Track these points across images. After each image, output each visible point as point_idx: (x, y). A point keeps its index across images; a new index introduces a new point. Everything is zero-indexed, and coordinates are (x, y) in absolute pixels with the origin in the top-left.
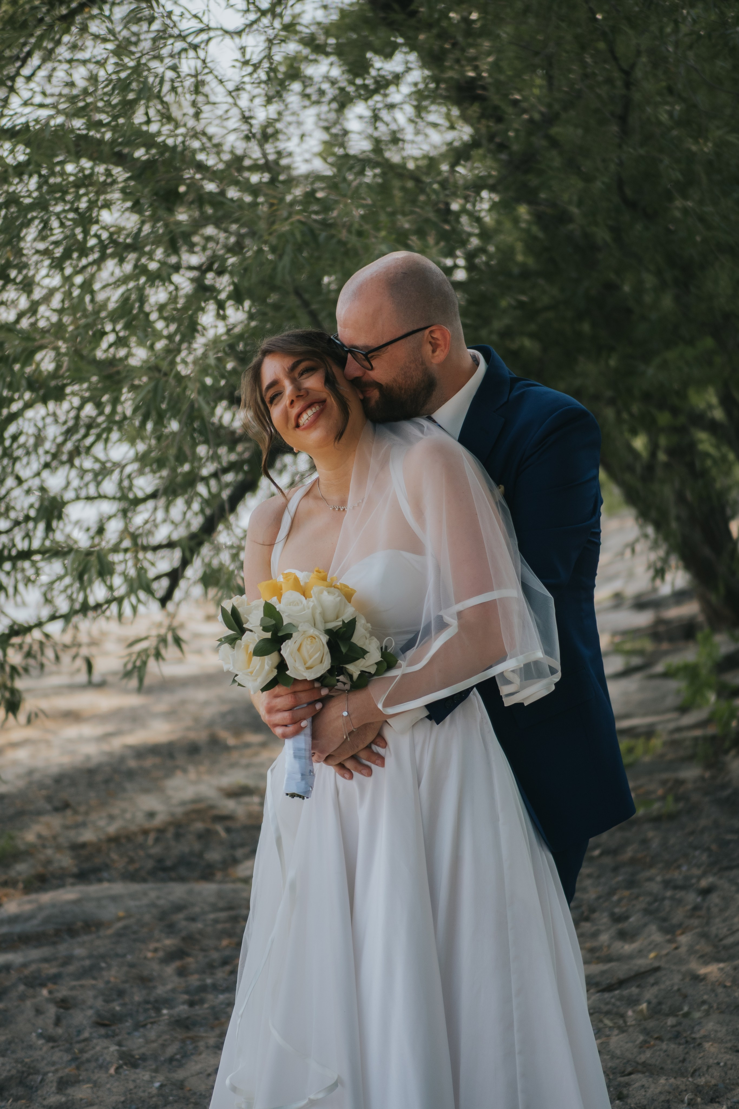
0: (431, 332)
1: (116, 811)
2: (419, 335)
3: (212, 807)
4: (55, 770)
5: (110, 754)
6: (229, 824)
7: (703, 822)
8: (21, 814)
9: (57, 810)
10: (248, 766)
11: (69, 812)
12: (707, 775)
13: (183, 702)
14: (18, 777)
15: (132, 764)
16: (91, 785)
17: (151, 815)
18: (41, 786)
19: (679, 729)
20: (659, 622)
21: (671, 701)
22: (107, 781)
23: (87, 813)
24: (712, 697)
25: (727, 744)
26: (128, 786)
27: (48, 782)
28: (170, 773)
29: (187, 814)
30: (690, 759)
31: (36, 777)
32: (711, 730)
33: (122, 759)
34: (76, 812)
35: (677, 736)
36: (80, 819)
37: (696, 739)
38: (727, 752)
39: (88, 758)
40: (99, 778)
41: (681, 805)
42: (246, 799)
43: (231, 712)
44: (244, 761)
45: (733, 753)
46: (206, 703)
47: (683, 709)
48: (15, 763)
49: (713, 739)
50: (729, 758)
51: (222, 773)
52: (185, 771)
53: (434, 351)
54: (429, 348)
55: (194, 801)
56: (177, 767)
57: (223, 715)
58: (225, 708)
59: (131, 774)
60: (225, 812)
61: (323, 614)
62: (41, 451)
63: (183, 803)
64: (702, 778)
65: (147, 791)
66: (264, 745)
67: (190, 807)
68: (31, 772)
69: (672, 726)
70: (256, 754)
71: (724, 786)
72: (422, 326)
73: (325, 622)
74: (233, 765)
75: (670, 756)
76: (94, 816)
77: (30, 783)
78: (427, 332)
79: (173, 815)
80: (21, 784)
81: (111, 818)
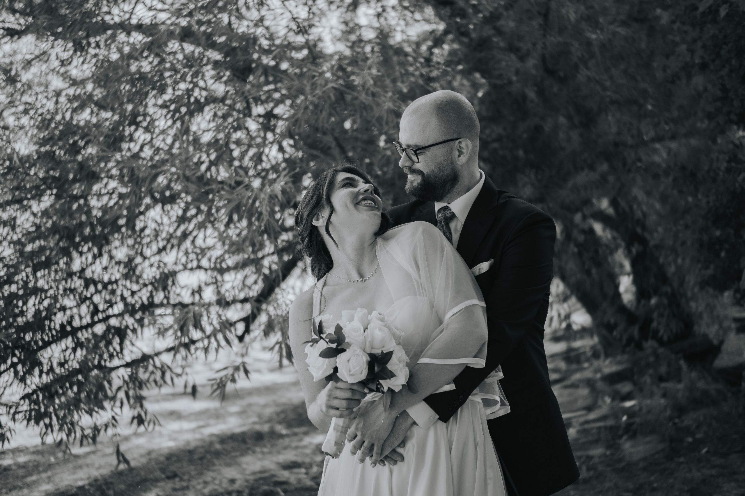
0: (460, 142)
1: (208, 479)
2: (451, 143)
3: (273, 476)
4: (166, 451)
5: (203, 440)
6: (285, 487)
7: (607, 485)
8: (145, 480)
9: (168, 478)
10: (297, 448)
11: (177, 479)
12: (608, 452)
13: (250, 405)
14: (142, 456)
15: (218, 446)
16: (191, 461)
17: (232, 481)
18: (158, 462)
19: (587, 422)
20: (570, 350)
21: (580, 403)
22: (201, 459)
23: (189, 480)
24: (608, 400)
25: (621, 432)
26: (216, 462)
27: (162, 459)
28: (244, 452)
29: (256, 480)
30: (596, 442)
31: (154, 456)
32: (610, 422)
33: (211, 444)
34: (181, 480)
35: (587, 426)
36: (184, 484)
37: (599, 428)
38: (620, 437)
39: (188, 443)
40: (196, 456)
41: (591, 473)
42: (296, 470)
43: (283, 412)
44: (294, 444)
45: (625, 437)
46: (265, 406)
47: (589, 409)
48: (138, 447)
49: (611, 428)
50: (622, 441)
51: (279, 453)
52: (254, 452)
53: (459, 156)
54: (457, 153)
55: (261, 472)
56: (248, 449)
57: (278, 414)
58: (279, 409)
59: (217, 454)
60: (282, 479)
61: (371, 343)
62: (159, 239)
63: (254, 473)
64: (605, 455)
65: (229, 465)
66: (306, 434)
67: (259, 476)
68: (149, 453)
69: (582, 419)
70: (301, 440)
71: (620, 460)
72: (455, 138)
73: (372, 348)
74: (286, 448)
75: (582, 440)
76: (194, 482)
77: (150, 460)
78: (457, 142)
79: (247, 481)
80: (144, 460)
81: (206, 483)
